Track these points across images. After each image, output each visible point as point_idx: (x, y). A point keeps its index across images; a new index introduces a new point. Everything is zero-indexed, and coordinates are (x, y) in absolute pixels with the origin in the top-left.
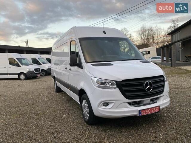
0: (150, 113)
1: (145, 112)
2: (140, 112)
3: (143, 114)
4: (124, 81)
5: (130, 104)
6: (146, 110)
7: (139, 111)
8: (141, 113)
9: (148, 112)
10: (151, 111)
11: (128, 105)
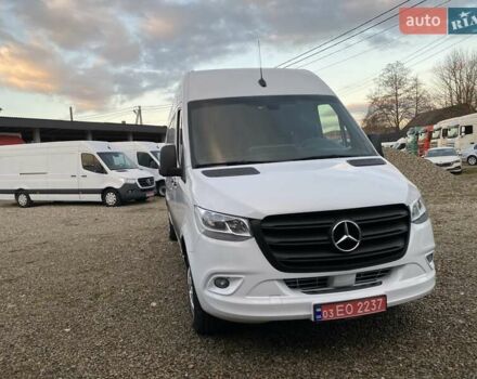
0: (350, 314)
1: (335, 312)
2: (319, 310)
3: (327, 316)
4: (269, 219)
5: (291, 284)
6: (338, 306)
7: (316, 306)
8: (320, 313)
9: (344, 312)
10: (356, 308)
11: (284, 289)
